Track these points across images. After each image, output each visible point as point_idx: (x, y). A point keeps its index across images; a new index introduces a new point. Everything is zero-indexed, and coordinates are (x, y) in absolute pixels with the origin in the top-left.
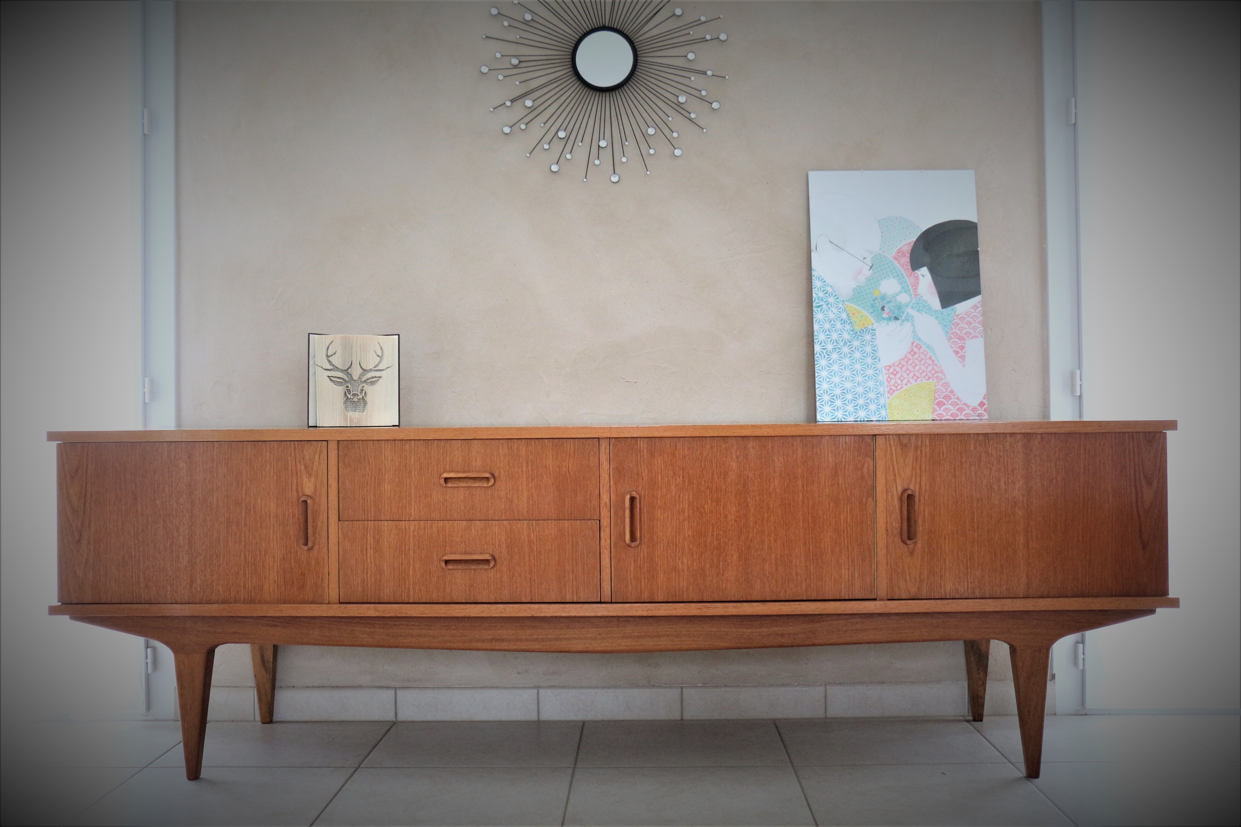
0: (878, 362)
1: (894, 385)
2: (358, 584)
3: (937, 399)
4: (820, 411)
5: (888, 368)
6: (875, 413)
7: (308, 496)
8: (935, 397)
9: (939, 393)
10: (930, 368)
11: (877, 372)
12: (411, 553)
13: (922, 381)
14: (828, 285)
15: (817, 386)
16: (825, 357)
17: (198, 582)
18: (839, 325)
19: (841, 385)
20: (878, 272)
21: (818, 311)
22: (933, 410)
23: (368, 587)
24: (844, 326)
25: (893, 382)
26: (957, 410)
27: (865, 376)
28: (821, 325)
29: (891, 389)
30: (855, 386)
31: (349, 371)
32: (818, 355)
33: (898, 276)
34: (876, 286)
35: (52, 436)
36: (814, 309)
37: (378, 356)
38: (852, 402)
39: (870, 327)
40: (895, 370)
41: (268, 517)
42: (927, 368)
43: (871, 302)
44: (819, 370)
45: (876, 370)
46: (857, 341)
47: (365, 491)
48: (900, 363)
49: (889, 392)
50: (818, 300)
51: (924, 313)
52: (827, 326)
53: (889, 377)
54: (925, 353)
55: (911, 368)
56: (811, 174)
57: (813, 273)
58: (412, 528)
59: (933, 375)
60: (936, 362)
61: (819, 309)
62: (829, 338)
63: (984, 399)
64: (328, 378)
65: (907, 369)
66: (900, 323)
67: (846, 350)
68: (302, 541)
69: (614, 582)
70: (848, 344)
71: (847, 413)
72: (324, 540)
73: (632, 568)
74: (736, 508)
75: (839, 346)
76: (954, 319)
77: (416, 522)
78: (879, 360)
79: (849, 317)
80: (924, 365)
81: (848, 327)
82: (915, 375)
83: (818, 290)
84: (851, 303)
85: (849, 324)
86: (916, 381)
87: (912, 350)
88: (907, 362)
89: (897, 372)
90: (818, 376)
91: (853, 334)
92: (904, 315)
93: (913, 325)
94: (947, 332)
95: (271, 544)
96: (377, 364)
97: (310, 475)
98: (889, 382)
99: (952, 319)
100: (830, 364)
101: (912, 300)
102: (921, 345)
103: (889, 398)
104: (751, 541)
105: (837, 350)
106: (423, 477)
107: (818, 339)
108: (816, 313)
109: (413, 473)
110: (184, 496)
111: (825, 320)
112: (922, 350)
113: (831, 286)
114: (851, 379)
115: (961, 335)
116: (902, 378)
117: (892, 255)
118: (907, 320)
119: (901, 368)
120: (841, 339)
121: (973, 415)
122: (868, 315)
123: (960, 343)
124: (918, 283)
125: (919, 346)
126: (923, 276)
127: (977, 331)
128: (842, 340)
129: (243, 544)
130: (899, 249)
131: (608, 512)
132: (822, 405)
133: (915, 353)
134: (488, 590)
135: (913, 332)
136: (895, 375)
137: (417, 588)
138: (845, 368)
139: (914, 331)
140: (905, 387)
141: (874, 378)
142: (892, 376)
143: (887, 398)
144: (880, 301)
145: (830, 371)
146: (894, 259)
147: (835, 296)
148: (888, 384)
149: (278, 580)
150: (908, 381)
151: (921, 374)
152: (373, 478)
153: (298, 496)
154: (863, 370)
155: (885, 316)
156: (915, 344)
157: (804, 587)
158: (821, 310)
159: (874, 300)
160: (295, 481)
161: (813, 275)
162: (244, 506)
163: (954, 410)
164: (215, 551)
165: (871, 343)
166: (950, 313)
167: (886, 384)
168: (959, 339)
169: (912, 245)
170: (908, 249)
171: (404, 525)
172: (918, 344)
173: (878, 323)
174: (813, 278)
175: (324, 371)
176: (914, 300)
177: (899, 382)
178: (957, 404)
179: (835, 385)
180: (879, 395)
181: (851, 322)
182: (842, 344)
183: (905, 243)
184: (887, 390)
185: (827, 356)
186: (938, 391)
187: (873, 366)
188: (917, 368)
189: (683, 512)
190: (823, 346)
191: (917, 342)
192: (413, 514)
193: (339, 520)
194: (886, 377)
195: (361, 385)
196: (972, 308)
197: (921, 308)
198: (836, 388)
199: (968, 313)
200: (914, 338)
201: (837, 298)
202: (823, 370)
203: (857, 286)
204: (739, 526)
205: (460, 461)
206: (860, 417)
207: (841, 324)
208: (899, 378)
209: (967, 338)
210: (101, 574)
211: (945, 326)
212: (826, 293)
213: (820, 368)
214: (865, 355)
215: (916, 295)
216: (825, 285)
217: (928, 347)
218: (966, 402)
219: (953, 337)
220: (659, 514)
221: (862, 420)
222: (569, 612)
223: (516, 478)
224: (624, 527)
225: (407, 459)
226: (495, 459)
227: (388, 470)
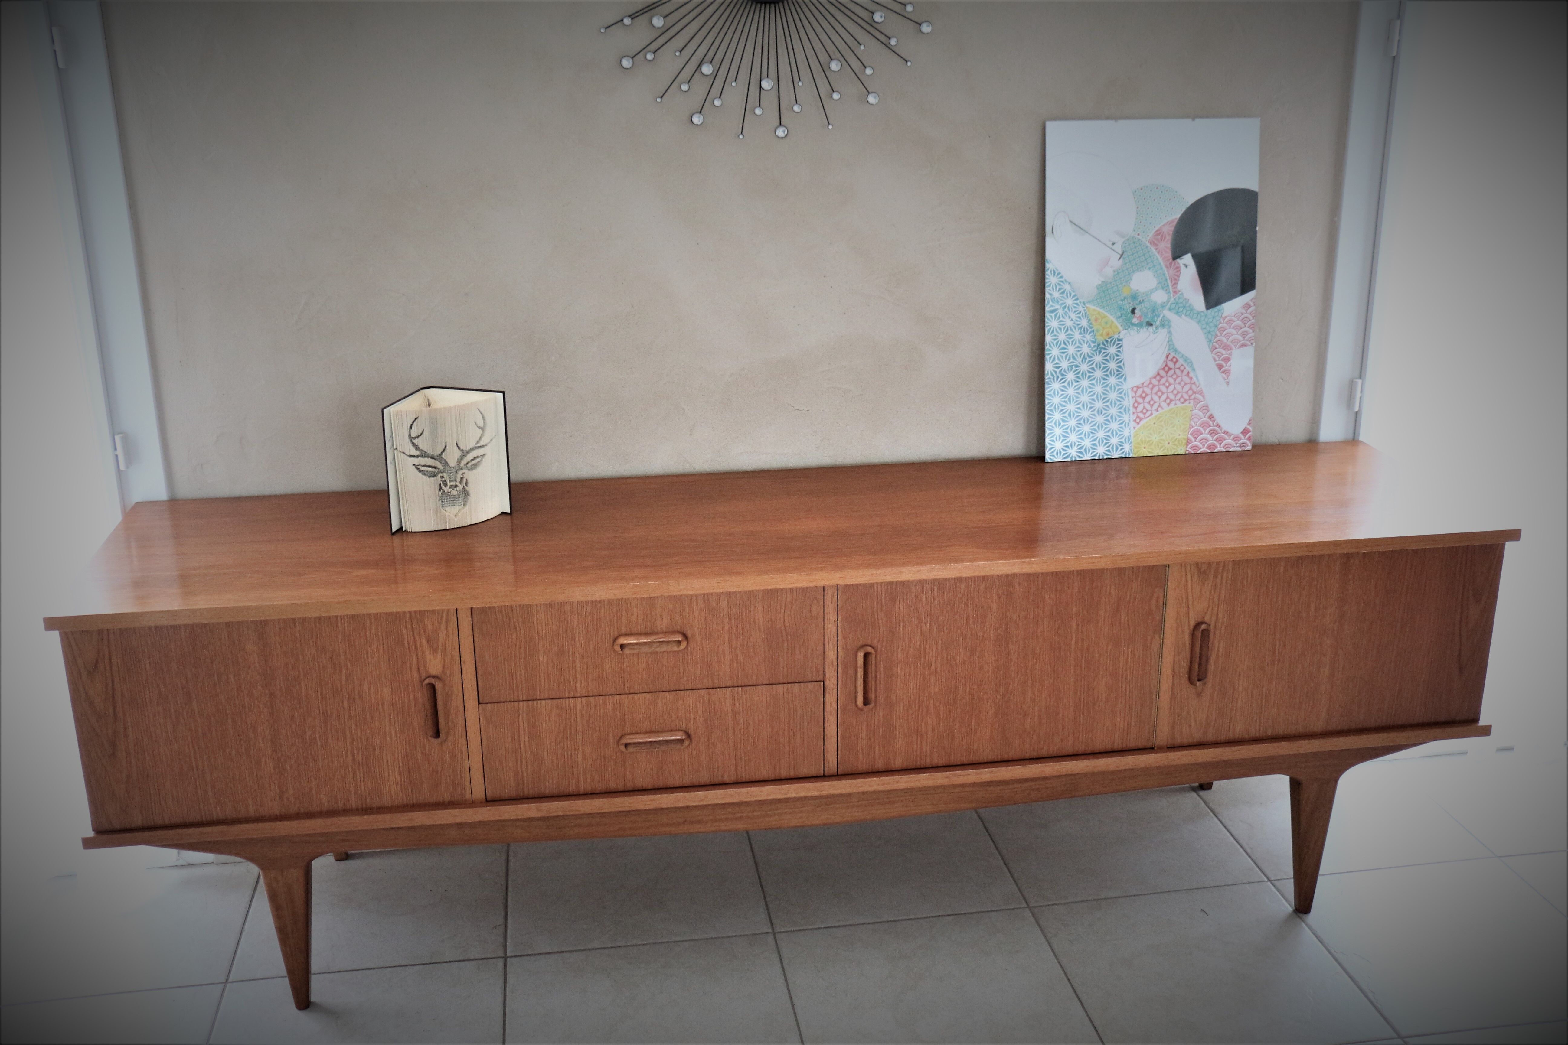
0: (1123, 382)
1: (1141, 412)
2: (509, 778)
3: (1193, 427)
4: (1051, 449)
5: (1135, 389)
6: (1117, 448)
7: (434, 677)
8: (1190, 425)
9: (1196, 420)
10: (1187, 388)
11: (1122, 395)
12: (580, 736)
13: (1176, 404)
14: (1066, 281)
15: (1047, 416)
16: (1058, 377)
17: (291, 791)
18: (1077, 336)
19: (1076, 414)
20: (1130, 261)
21: (1051, 316)
22: (1187, 442)
23: (523, 781)
24: (1084, 337)
25: (1140, 408)
26: (1216, 440)
27: (1107, 402)
28: (1055, 335)
29: (1138, 417)
30: (1094, 415)
31: (443, 456)
32: (1050, 375)
33: (1154, 266)
34: (1127, 282)
35: (51, 623)
36: (1047, 314)
37: (479, 428)
38: (1089, 435)
39: (1116, 336)
40: (1144, 392)
41: (380, 706)
42: (1183, 387)
43: (1119, 302)
44: (1050, 395)
45: (1121, 393)
46: (1099, 355)
47: (513, 666)
48: (1151, 383)
49: (1135, 421)
50: (1053, 302)
51: (1183, 316)
52: (1062, 337)
53: (1136, 401)
54: (1182, 368)
55: (1163, 389)
56: (1049, 125)
57: (1048, 266)
58: (579, 706)
59: (1190, 396)
60: (1195, 379)
61: (1053, 315)
62: (1064, 353)
63: (1249, 424)
64: (414, 467)
65: (1159, 390)
66: (1153, 330)
67: (1084, 367)
68: (430, 732)
69: (841, 751)
70: (1088, 359)
71: (1082, 450)
72: (461, 729)
73: (864, 734)
74: (995, 656)
75: (1077, 363)
76: (1220, 323)
77: (583, 699)
78: (1125, 379)
79: (1091, 324)
80: (1180, 383)
81: (1088, 337)
82: (1168, 397)
83: (1053, 289)
84: (1094, 305)
85: (1089, 334)
86: (1169, 404)
87: (1166, 365)
88: (1159, 381)
89: (1147, 395)
90: (1049, 403)
91: (1094, 346)
92: (1160, 319)
93: (1170, 332)
94: (1210, 341)
95: (388, 739)
96: (478, 439)
97: (435, 651)
98: (1136, 408)
99: (1218, 322)
100: (1064, 387)
101: (1170, 298)
102: (1178, 358)
103: (1134, 428)
104: (1011, 692)
105: (1074, 369)
106: (591, 642)
107: (1050, 354)
108: (1049, 319)
109: (577, 639)
110: (259, 688)
111: (1060, 329)
112: (1178, 365)
113: (1069, 283)
114: (1089, 405)
115: (1228, 343)
116: (1152, 402)
117: (1148, 238)
118: (1163, 325)
119: (1152, 389)
120: (1079, 353)
121: (1235, 445)
122: (1114, 320)
123: (1225, 354)
124: (1178, 276)
125: (1175, 360)
126: (1186, 266)
127: (1247, 338)
128: (1081, 355)
129: (349, 741)
130: (1158, 230)
131: (834, 671)
132: (1053, 441)
133: (1170, 369)
134: (682, 772)
135: (1168, 341)
136: (1144, 398)
137: (589, 776)
138: (1082, 391)
139: (1170, 341)
140: (1155, 414)
141: (1118, 403)
142: (1140, 400)
143: (1132, 428)
144: (1129, 302)
145: (1064, 395)
146: (1151, 243)
147: (1075, 296)
148: (1134, 411)
149: (401, 781)
150: (1160, 406)
151: (1176, 396)
152: (523, 649)
153: (420, 677)
154: (1104, 394)
155: (1135, 320)
156: (1170, 357)
157: (1071, 741)
158: (1056, 316)
159: (1123, 301)
160: (415, 660)
161: (1046, 269)
162: (345, 694)
163: (1212, 440)
164: (311, 753)
165: (1116, 358)
166: (1217, 314)
167: (1132, 410)
168: (1224, 349)
169: (1175, 223)
170: (1169, 231)
171: (567, 704)
172: (1174, 357)
173: (1126, 331)
174: (1047, 273)
175: (408, 458)
176: (1172, 300)
177: (1148, 407)
178: (1217, 433)
179: (1070, 415)
180: (1123, 425)
181: (1093, 331)
182: (1080, 360)
183: (1165, 222)
184: (1133, 417)
185: (1060, 377)
186: (1195, 416)
187: (1117, 388)
188: (1171, 388)
189: (930, 666)
190: (1057, 363)
191: (1173, 354)
192: (579, 689)
193: (479, 703)
194: (1132, 401)
195: (460, 473)
196: (1243, 307)
197: (1181, 309)
198: (1070, 417)
199: (1238, 314)
200: (1169, 350)
201: (1077, 299)
202: (1055, 395)
203: (1103, 282)
204: (997, 678)
205: (640, 621)
206: (1098, 455)
207: (1080, 333)
208: (1149, 403)
209: (1234, 347)
210: (152, 792)
211: (1209, 332)
212: (1063, 293)
213: (1052, 393)
214: (1108, 373)
215: (1175, 292)
216: (1062, 282)
217: (1185, 361)
218: (1227, 430)
219: (1217, 346)
220: (899, 670)
221: (1101, 458)
222: (786, 794)
223: (715, 637)
224: (856, 687)
225: (567, 623)
226: (687, 615)
227: (542, 637)
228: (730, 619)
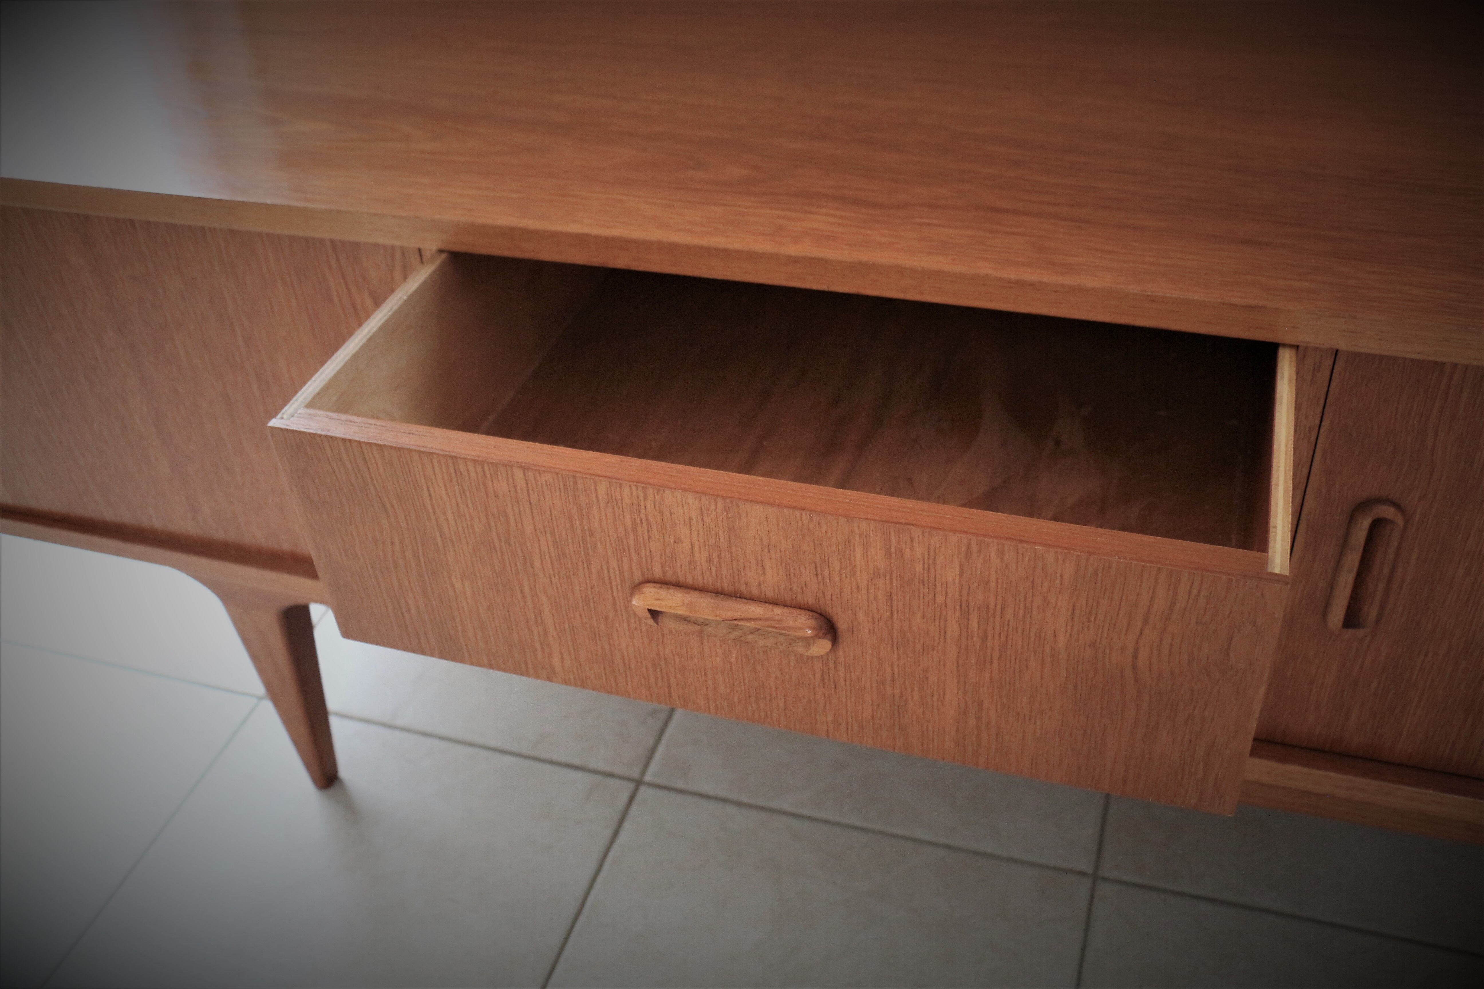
223: (918, 647)
224: (1331, 586)
225: (508, 521)
226: (837, 579)
227: (452, 540)
228: (965, 614)
